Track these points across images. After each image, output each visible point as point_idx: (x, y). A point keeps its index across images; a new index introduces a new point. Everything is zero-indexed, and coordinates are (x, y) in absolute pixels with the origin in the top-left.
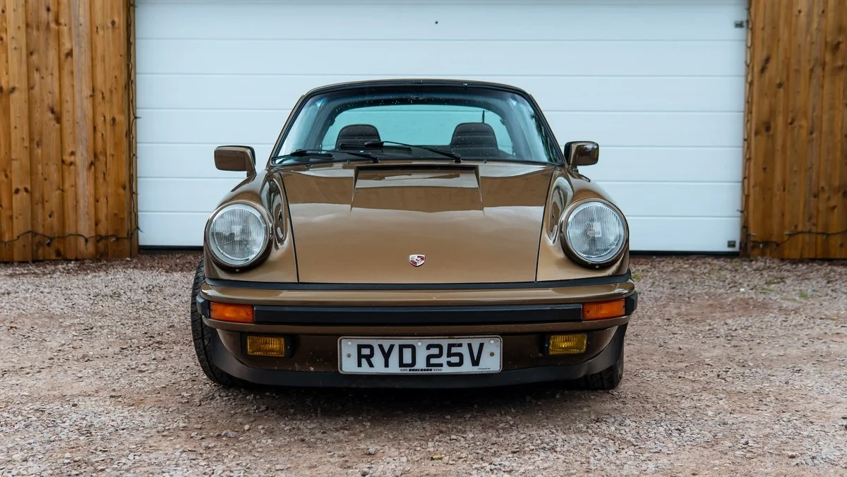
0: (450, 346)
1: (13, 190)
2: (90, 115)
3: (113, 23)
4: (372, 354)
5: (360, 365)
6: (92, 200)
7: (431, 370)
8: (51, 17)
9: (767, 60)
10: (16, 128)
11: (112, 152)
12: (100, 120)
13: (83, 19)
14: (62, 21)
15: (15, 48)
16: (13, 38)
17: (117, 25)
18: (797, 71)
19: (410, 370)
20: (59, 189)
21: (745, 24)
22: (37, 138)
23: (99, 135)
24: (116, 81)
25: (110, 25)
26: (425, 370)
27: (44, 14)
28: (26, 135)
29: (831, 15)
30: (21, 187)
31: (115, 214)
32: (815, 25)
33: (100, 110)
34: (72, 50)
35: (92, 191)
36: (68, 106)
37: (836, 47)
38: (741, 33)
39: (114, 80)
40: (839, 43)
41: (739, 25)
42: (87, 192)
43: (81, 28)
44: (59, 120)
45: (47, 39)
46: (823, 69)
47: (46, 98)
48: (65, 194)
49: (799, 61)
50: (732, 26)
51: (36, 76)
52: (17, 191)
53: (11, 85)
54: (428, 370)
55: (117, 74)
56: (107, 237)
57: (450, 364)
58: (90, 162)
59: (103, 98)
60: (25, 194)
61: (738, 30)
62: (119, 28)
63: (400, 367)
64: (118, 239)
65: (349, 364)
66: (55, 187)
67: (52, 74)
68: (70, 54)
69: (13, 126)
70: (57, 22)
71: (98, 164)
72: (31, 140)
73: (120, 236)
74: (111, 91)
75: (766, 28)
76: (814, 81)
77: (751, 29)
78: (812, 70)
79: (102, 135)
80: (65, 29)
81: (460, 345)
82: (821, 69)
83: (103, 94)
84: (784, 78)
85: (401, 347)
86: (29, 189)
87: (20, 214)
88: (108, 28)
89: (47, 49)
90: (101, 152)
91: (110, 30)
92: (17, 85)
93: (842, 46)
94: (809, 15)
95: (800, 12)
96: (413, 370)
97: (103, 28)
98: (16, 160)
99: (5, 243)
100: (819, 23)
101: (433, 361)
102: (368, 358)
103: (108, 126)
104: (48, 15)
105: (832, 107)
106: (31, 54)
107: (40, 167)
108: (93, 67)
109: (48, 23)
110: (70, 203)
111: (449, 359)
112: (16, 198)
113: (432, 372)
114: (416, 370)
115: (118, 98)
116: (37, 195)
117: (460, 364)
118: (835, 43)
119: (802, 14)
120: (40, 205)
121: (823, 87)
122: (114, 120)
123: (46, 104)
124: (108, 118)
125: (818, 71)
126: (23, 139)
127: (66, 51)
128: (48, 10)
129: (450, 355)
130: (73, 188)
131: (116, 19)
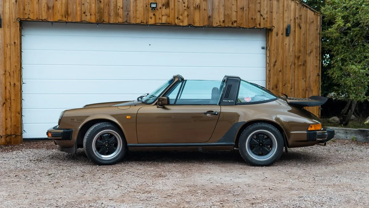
2: (4, 82)
3: (15, 43)
6: (4, 119)
9: (276, 62)
11: (14, 98)
17: (16, 44)
18: (286, 66)
21: (265, 48)
23: (7, 91)
24: (16, 68)
25: (13, 44)
29: (296, 46)
31: (15, 125)
32: (291, 50)
33: (8, 80)
35: (4, 115)
37: (299, 58)
38: (264, 51)
39: (15, 67)
40: (300, 56)
41: (263, 48)
46: (295, 65)
49: (286, 62)
50: (261, 48)
55: (16, 65)
56: (11, 135)
58: (3, 103)
61: (263, 50)
62: (17, 45)
64: (16, 136)
71: (7, 103)
73: (17, 134)
74: (13, 72)
75: (275, 50)
76: (292, 70)
77: (269, 50)
78: (291, 66)
79: (9, 91)
82: (294, 65)
84: (281, 69)
90: (8, 98)
91: (13, 46)
93: (300, 57)
94: (289, 45)
95: (286, 44)
100: (293, 49)
103: (12, 87)
105: (298, 80)
108: (5, 62)
118: (298, 56)
119: (287, 45)
121: (295, 72)
122: (15, 84)
124: (12, 83)
125: (293, 66)
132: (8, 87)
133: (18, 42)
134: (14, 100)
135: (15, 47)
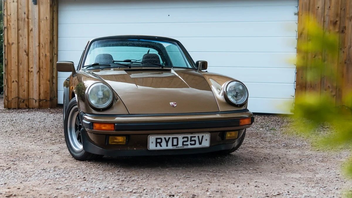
0: (191, 137)
1: (12, 81)
4: (161, 142)
5: (156, 146)
7: (184, 147)
8: (26, 16)
10: (13, 58)
12: (41, 55)
13: (36, 17)
14: (30, 17)
15: (14, 28)
16: (13, 24)
19: (176, 147)
20: (27, 81)
22: (20, 62)
23: (41, 61)
26: (182, 147)
27: (23, 15)
28: (16, 61)
30: (15, 80)
34: (32, 29)
36: (31, 50)
42: (36, 83)
43: (36, 20)
44: (28, 55)
45: (24, 24)
47: (23, 47)
48: (29, 83)
51: (21, 38)
52: (13, 82)
53: (12, 42)
54: (183, 147)
55: (47, 38)
57: (191, 144)
58: (37, 71)
59: (43, 46)
60: (16, 83)
63: (172, 146)
65: (152, 146)
66: (26, 80)
67: (25, 38)
68: (32, 30)
69: (12, 58)
70: (28, 18)
71: (40, 72)
72: (18, 62)
74: (45, 44)
80: (30, 20)
81: (195, 137)
83: (42, 45)
85: (173, 138)
86: (17, 81)
87: (14, 90)
88: (44, 20)
89: (24, 28)
91: (45, 20)
92: (14, 42)
96: (177, 147)
97: (43, 20)
98: (13, 70)
99: (9, 101)
101: (185, 143)
102: (160, 143)
104: (25, 15)
106: (19, 30)
107: (21, 73)
109: (25, 19)
110: (31, 86)
111: (191, 142)
112: (13, 84)
113: (185, 148)
114: (178, 147)
115: (48, 46)
116: (20, 83)
117: (195, 144)
120: (21, 87)
123: (23, 49)
124: (44, 54)
126: (16, 62)
127: (31, 29)
128: (25, 13)
129: (191, 141)
130: (32, 81)
131: (47, 17)
132: (41, 58)
133: (48, 18)
134: (45, 69)
135: (46, 21)
